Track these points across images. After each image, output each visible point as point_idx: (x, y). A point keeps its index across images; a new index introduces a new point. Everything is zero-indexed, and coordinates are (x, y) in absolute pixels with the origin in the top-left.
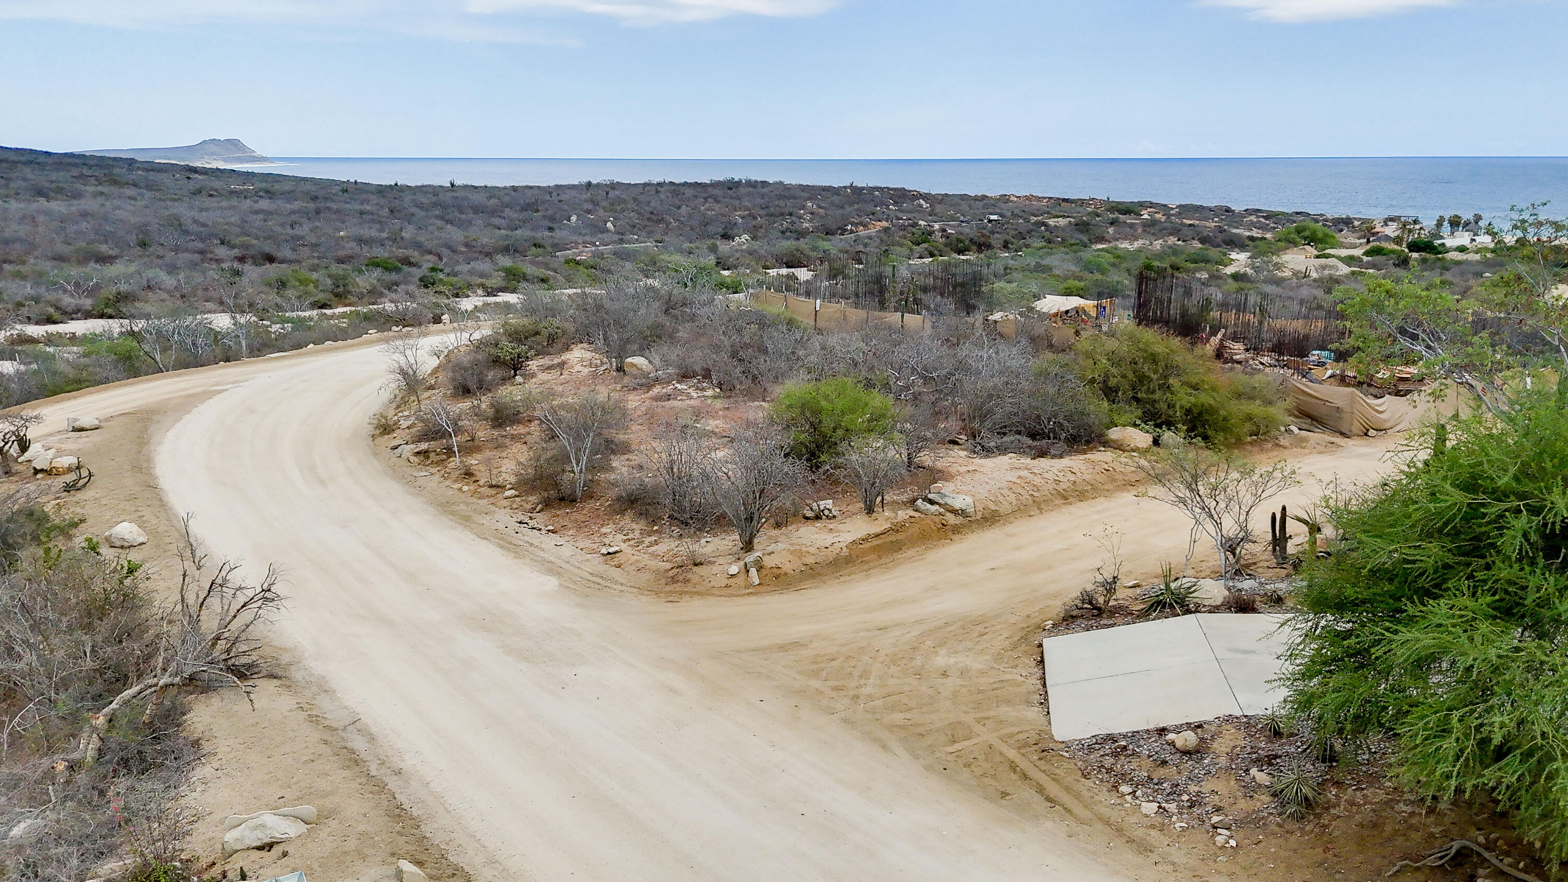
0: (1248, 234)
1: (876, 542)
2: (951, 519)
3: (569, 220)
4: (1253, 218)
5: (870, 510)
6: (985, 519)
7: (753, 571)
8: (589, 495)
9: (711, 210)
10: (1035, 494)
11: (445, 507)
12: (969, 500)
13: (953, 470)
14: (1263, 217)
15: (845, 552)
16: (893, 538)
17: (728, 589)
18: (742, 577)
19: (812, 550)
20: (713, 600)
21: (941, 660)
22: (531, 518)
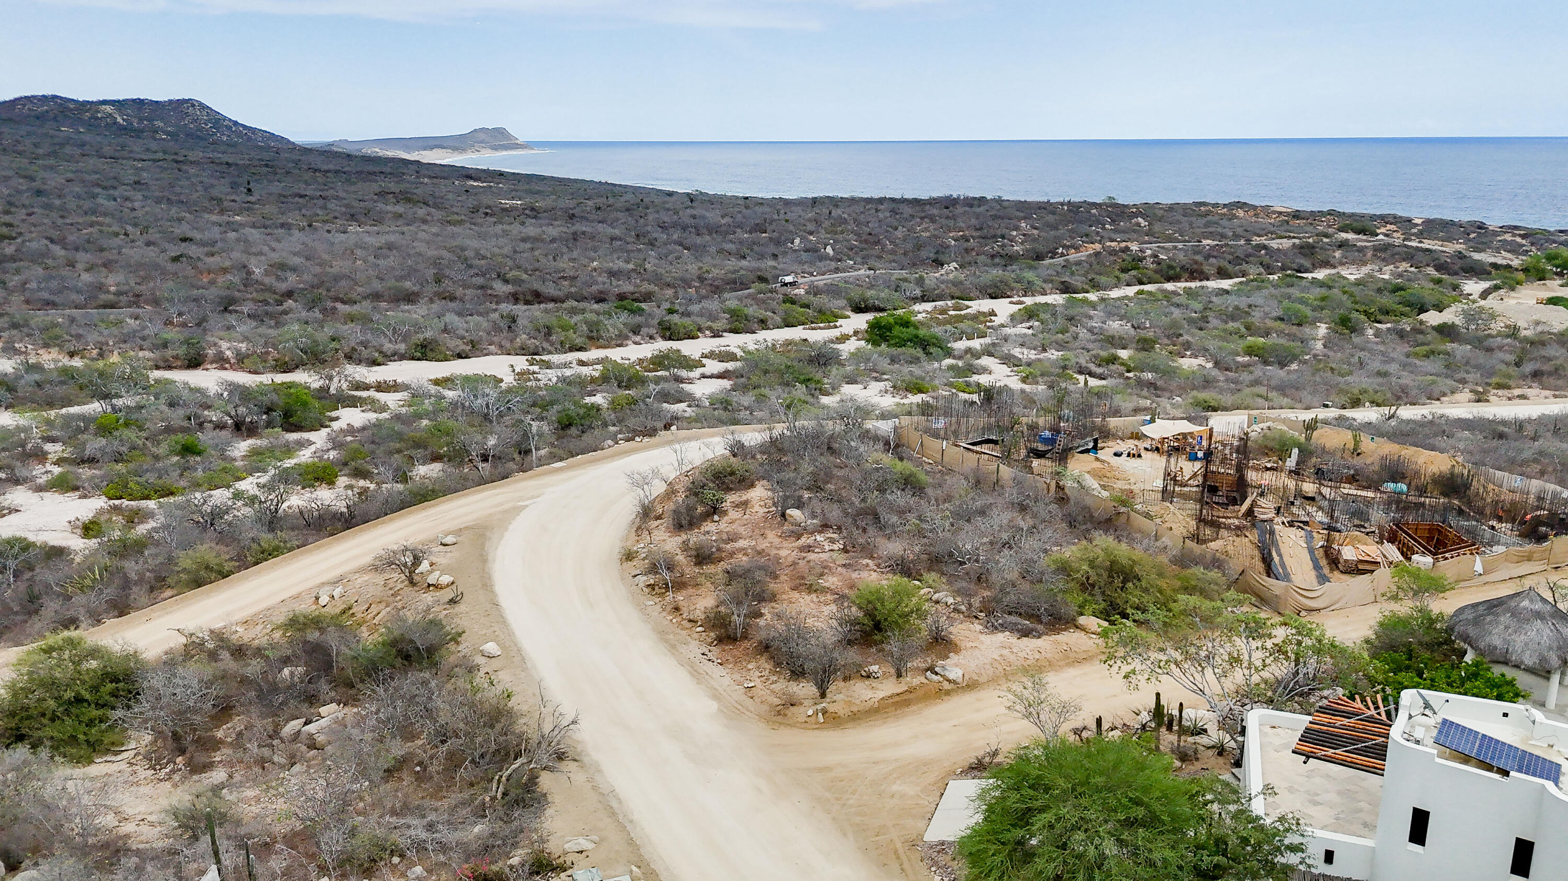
0: (1492, 260)
1: (897, 699)
2: (946, 686)
3: (792, 243)
4: (1508, 237)
5: (899, 675)
6: (968, 686)
7: (820, 714)
8: (745, 637)
9: (925, 231)
10: (1008, 669)
11: (662, 634)
12: (960, 673)
13: (963, 645)
14: (1520, 235)
15: (876, 705)
16: (905, 697)
17: (805, 725)
18: (814, 717)
19: (858, 702)
20: (795, 731)
21: (895, 788)
22: (710, 651)
